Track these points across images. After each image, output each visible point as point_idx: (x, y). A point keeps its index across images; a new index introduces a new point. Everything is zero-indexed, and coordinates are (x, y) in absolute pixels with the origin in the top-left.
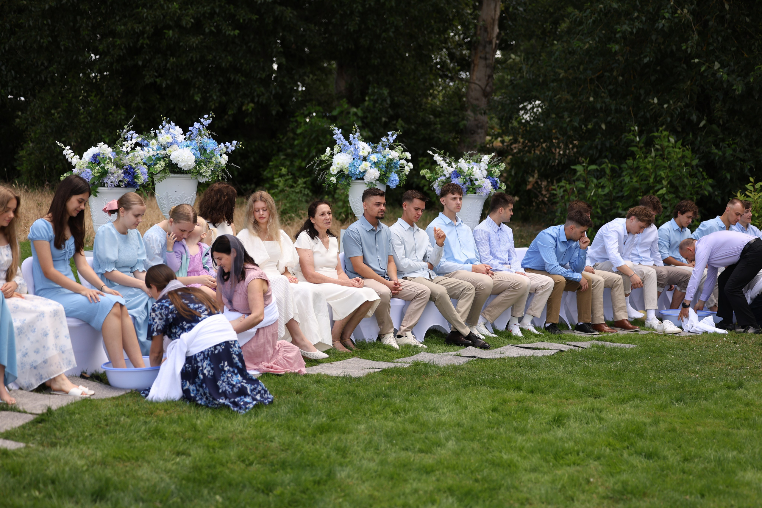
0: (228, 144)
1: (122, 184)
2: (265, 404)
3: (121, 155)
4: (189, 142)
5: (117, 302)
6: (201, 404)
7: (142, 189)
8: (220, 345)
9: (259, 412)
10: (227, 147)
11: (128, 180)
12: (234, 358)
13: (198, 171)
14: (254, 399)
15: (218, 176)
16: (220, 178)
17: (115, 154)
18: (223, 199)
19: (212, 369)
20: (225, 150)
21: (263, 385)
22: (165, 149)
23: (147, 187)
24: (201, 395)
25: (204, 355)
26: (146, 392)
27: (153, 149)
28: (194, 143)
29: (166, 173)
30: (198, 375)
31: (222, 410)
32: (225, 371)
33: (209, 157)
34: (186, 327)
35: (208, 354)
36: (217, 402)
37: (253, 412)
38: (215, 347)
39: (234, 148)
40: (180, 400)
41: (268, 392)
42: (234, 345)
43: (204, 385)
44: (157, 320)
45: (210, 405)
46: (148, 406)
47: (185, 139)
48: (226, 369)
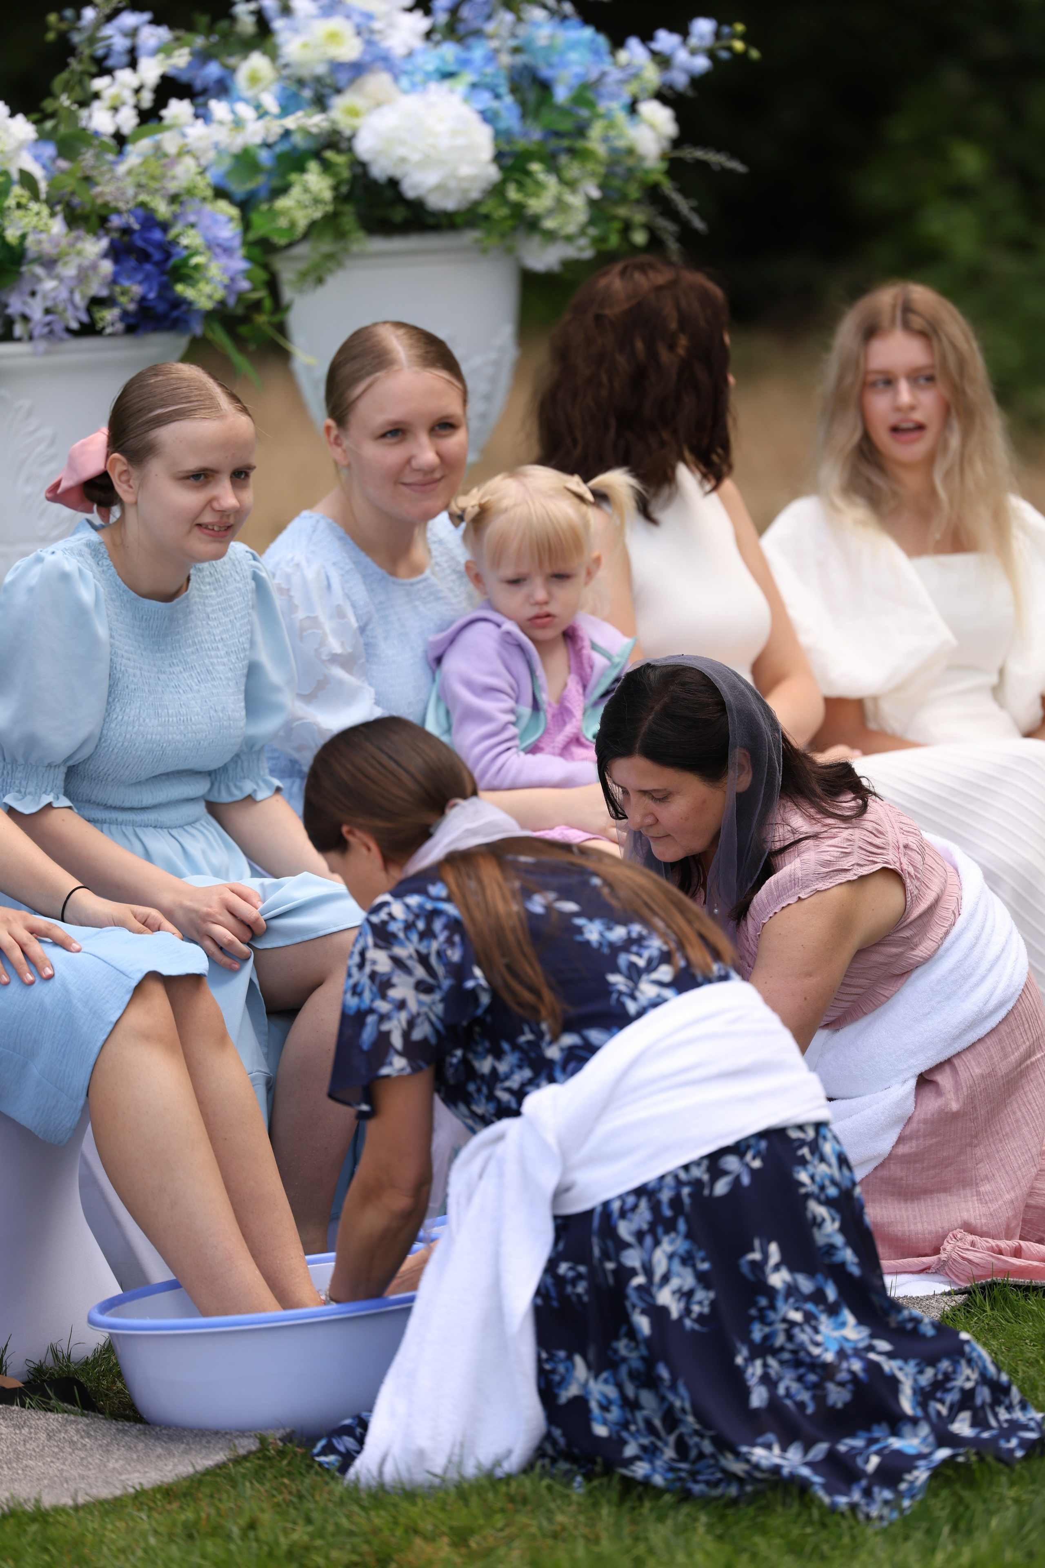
0: (665, 40)
1: (109, 316)
2: (1005, 1459)
3: (88, 157)
4: (449, 51)
5: (153, 976)
6: (646, 1483)
7: (220, 336)
8: (738, 1149)
9: (979, 1507)
10: (663, 61)
11: (137, 290)
12: (818, 1223)
13: (518, 209)
14: (944, 1438)
15: (627, 227)
16: (639, 238)
17: (49, 150)
18: (665, 356)
19: (702, 1279)
20: (652, 76)
21: (982, 1352)
22: (321, 103)
23: (245, 319)
24: (650, 1428)
25: (655, 1207)
26: (347, 1443)
27: (258, 107)
28: (478, 52)
29: (341, 235)
30: (626, 1319)
31: (766, 1509)
32: (771, 1292)
33: (566, 125)
34: (553, 1053)
35: (676, 1202)
36: (738, 1467)
37: (941, 1508)
38: (714, 1159)
39: (702, 63)
40: (528, 1468)
41: (1015, 1394)
42: (815, 1147)
43: (664, 1373)
44: (403, 989)
45: (697, 1488)
46: (361, 1519)
47: (428, 35)
48: (778, 1279)
